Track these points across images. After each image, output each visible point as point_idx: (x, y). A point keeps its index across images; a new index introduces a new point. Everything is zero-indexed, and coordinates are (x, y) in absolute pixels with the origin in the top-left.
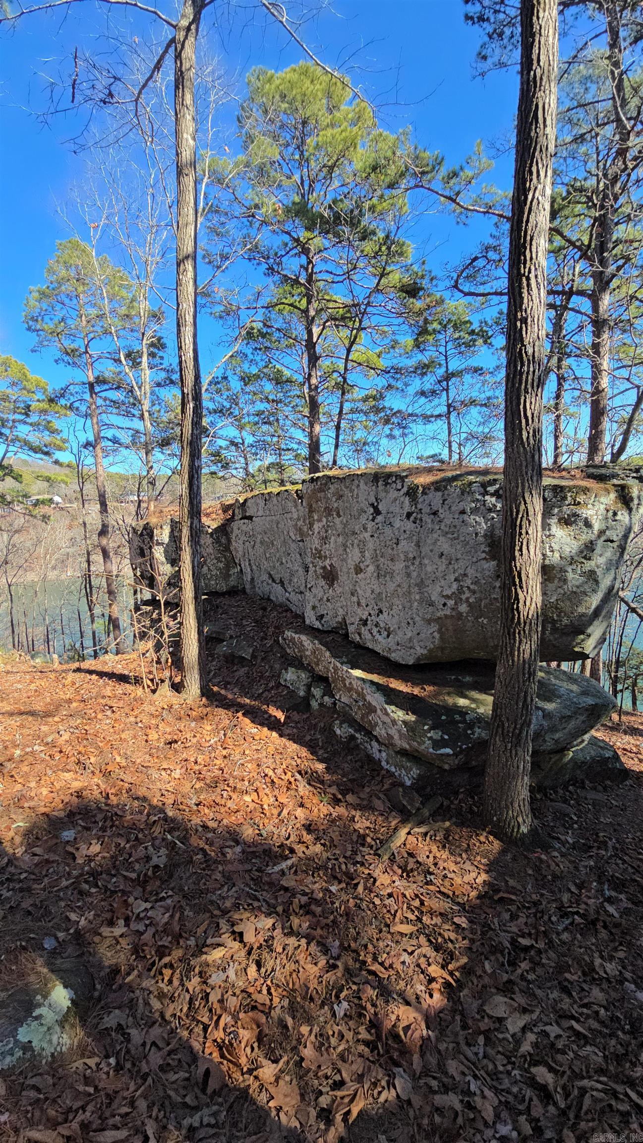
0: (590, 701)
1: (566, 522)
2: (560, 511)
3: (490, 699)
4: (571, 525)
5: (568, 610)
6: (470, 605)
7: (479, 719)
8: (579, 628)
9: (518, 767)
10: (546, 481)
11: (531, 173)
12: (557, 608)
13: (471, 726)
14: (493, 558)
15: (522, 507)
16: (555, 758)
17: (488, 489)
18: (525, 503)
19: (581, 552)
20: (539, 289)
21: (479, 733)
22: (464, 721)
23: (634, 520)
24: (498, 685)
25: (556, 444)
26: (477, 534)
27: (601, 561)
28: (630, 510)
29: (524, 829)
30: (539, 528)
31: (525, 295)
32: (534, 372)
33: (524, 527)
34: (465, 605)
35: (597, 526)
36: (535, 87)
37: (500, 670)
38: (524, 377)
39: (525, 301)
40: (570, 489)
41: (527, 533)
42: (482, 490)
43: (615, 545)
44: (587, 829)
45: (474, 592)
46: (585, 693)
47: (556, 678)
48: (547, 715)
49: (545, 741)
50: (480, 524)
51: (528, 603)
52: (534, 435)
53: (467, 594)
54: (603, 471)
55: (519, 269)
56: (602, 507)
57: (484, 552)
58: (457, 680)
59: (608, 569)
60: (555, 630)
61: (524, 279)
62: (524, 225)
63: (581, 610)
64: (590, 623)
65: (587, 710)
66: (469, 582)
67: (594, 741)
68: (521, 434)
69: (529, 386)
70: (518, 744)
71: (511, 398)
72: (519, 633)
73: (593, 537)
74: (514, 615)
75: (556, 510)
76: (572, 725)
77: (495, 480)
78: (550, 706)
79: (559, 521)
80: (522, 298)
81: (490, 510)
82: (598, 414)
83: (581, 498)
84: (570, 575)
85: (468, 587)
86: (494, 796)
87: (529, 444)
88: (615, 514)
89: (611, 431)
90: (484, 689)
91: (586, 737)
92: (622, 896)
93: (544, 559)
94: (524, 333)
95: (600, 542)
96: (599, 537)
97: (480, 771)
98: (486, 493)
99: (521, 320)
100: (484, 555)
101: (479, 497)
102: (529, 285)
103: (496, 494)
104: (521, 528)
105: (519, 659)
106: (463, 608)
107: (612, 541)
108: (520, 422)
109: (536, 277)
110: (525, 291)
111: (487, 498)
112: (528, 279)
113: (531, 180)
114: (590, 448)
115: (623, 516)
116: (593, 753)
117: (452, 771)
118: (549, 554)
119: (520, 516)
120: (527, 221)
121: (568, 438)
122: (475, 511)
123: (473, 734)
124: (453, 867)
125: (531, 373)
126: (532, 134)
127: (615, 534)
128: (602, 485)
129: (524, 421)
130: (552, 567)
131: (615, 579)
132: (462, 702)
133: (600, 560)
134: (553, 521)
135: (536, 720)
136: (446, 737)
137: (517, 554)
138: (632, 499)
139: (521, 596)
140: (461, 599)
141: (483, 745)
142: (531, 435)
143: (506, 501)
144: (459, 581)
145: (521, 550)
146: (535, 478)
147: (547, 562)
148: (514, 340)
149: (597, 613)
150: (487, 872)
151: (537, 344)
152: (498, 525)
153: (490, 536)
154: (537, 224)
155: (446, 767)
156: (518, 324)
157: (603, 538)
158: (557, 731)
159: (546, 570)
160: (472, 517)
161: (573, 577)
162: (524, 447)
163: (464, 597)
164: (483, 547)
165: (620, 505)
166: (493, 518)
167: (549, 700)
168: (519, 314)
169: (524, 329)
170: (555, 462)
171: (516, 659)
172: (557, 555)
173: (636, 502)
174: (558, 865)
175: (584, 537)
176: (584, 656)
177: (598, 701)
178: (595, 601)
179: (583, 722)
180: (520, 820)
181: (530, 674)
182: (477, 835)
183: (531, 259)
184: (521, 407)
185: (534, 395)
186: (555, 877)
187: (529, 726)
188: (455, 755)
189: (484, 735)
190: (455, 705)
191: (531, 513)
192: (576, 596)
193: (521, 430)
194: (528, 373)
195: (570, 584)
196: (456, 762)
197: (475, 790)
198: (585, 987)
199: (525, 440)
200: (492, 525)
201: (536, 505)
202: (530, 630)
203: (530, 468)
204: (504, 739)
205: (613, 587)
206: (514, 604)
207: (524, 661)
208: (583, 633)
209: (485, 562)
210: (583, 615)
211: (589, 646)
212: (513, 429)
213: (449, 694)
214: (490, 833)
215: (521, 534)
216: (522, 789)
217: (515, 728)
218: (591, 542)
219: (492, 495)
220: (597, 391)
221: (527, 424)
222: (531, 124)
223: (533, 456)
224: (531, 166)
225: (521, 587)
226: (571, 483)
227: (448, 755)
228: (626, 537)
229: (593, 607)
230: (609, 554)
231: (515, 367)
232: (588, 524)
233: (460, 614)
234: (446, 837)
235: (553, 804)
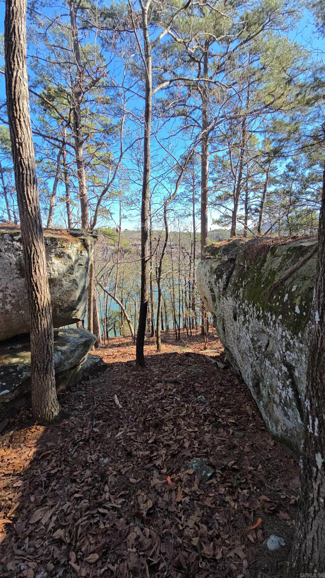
0: (83, 340)
1: (59, 256)
2: (56, 251)
3: (29, 354)
4: (61, 257)
5: (66, 299)
6: (12, 305)
7: (25, 367)
8: (73, 308)
9: (48, 385)
10: (46, 235)
11: (14, 61)
12: (60, 299)
13: (20, 372)
14: (23, 276)
15: (33, 248)
16: (72, 372)
17: (14, 238)
18: (35, 246)
19: (68, 271)
20: (27, 129)
21: (25, 374)
22: (16, 371)
23: (90, 255)
24: (32, 346)
25: (69, 218)
26: (10, 264)
27: (78, 274)
28: (88, 251)
29: (56, 414)
30: (45, 260)
31: (19, 129)
32: (30, 175)
33: (35, 259)
34: (9, 305)
35: (74, 258)
36: (13, 16)
37: (32, 337)
38: (25, 176)
39: (20, 133)
40: (59, 240)
41: (38, 262)
42: (11, 238)
43: (83, 266)
44: (89, 398)
45: (14, 297)
46: (81, 337)
47: (69, 333)
48: (63, 353)
49: (64, 366)
50: (12, 258)
51: (43, 299)
52: (35, 210)
53: (10, 299)
54: (77, 232)
55: (13, 113)
56: (75, 249)
57: (16, 273)
58: (12, 348)
59: (81, 278)
60: (61, 310)
61: (17, 121)
62: (13, 88)
63: (72, 299)
64: (77, 304)
65: (82, 344)
66: (9, 291)
67: (91, 357)
68: (27, 209)
69: (28, 182)
70: (47, 372)
71: (19, 187)
72: (40, 315)
73: (73, 263)
74: (36, 306)
75: (53, 250)
76: (76, 354)
77: (18, 233)
78: (64, 348)
79: (56, 255)
80: (17, 131)
81: (17, 250)
83: (65, 244)
84: (64, 283)
85: (10, 295)
86: (37, 404)
87: (32, 214)
88: (81, 252)
90: (27, 349)
91: (86, 356)
92: (101, 421)
93: (50, 275)
94: (21, 151)
95: (76, 266)
96: (75, 263)
97: (28, 396)
98: (13, 240)
99: (19, 143)
100: (17, 275)
101: (10, 242)
102: (20, 125)
103: (19, 240)
104: (34, 259)
105: (41, 329)
106: (8, 307)
107: (82, 265)
108: (26, 202)
109: (24, 121)
110: (19, 127)
111: (14, 243)
112: (20, 121)
113: (14, 65)
115: (85, 253)
116: (91, 362)
117: (12, 401)
118: (52, 272)
119: (33, 253)
120: (15, 87)
122: (7, 250)
123: (22, 376)
124: (14, 455)
125: (28, 175)
126: (13, 39)
127: (83, 262)
128: (74, 238)
129: (28, 201)
130: (55, 279)
131: (85, 282)
132: (14, 360)
133: (77, 274)
134: (53, 256)
135: (56, 358)
136: (4, 384)
137: (33, 273)
138: (88, 246)
139: (39, 296)
140: (6, 302)
141: (28, 380)
142: (33, 209)
143: (24, 244)
144: (3, 292)
145: (35, 271)
146: (38, 233)
147: (52, 277)
148: (16, 154)
149: (80, 299)
150: (36, 447)
151: (30, 159)
152: (22, 258)
153: (19, 264)
154: (21, 91)
155: (8, 401)
156: (17, 145)
157: (77, 264)
158: (70, 359)
159: (52, 282)
160: (6, 254)
161: (66, 283)
162: (30, 215)
163: (8, 300)
164: (15, 271)
165: (83, 248)
166: (19, 254)
167: (64, 345)
168: (17, 139)
169: (21, 149)
171: (40, 329)
172: (57, 273)
173: (90, 247)
174: (73, 423)
175: (68, 263)
176: (77, 320)
177: (87, 339)
178: (77, 293)
179: (82, 350)
180: (53, 410)
181: (48, 335)
182: (30, 429)
183: (20, 110)
184: (26, 193)
185: (32, 188)
186: (72, 429)
187: (51, 361)
188: (12, 392)
189: (29, 374)
190: (10, 363)
191: (38, 251)
192: (69, 292)
193: (27, 206)
194: (27, 175)
195: (65, 287)
196: (14, 395)
197: (29, 406)
198: (83, 473)
199: (30, 212)
200: (20, 258)
201: (41, 247)
202: (46, 313)
203: (35, 227)
204: (39, 372)
205: (85, 286)
206: (35, 300)
207: (44, 329)
208: (75, 309)
209: (18, 279)
210: (73, 301)
211: (79, 315)
212: (22, 205)
213: (6, 358)
214: (38, 425)
215: (34, 263)
216: (53, 394)
217: (44, 365)
218: (72, 266)
219: (17, 241)
221: (30, 203)
222: (12, 34)
223: (36, 221)
224: (13, 57)
225: (38, 291)
226: (60, 237)
227: (7, 394)
228: (87, 263)
229: (78, 296)
230: (81, 271)
231: (19, 170)
232: (69, 257)
233: (7, 311)
234: (10, 441)
235: (74, 393)
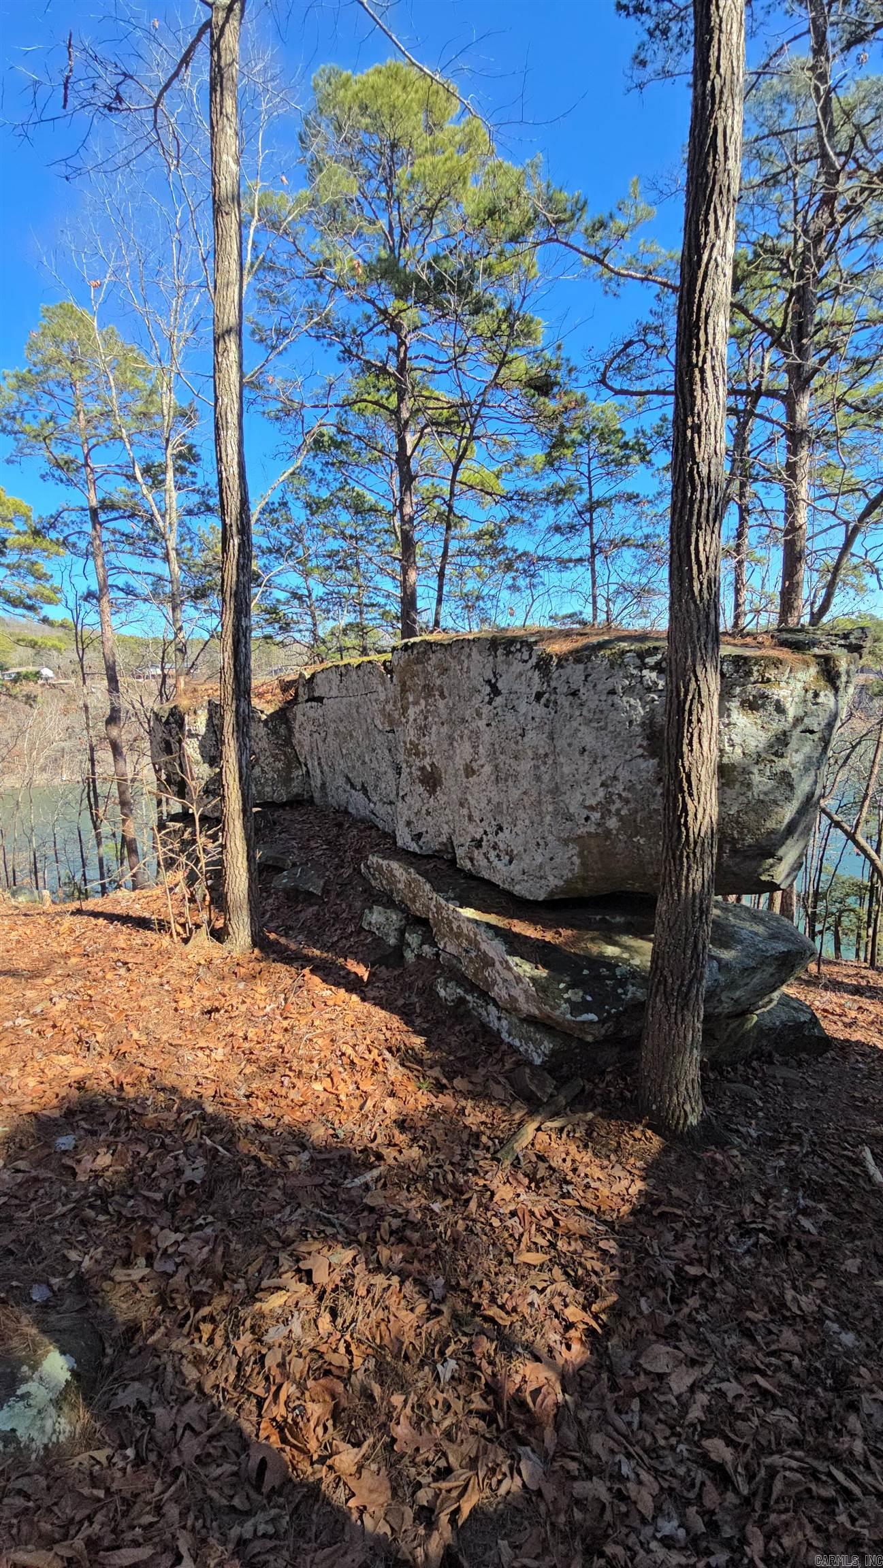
0: (782, 947)
1: (751, 705)
2: (743, 691)
3: (648, 946)
4: (757, 710)
5: (753, 825)
6: (621, 819)
7: (634, 974)
8: (768, 850)
9: (685, 1037)
10: (725, 650)
11: (707, 223)
12: (738, 823)
13: (622, 983)
14: (653, 755)
15: (693, 685)
16: (734, 1024)
17: (647, 660)
18: (697, 680)
19: (771, 746)
20: (717, 386)
21: (633, 992)
22: (613, 976)
23: (841, 704)
24: (659, 927)
25: (737, 600)
26: (631, 722)
27: (798, 758)
28: (836, 689)
29: (693, 1120)
30: (716, 715)
31: (698, 393)
32: (709, 500)
33: (695, 713)
34: (614, 819)
35: (792, 711)
36: (713, 104)
37: (661, 906)
38: (696, 506)
39: (698, 402)
40: (757, 661)
41: (699, 721)
42: (638, 662)
43: (816, 737)
44: (776, 1119)
45: (627, 801)
46: (774, 937)
47: (736, 916)
48: (724, 966)
49: (720, 1001)
50: (635, 709)
51: (700, 816)
52: (709, 587)
53: (618, 804)
54: (801, 637)
55: (690, 358)
56: (800, 685)
57: (640, 746)
58: (603, 920)
59: (807, 770)
60: (735, 852)
61: (697, 371)
62: (697, 295)
63: (770, 824)
64: (782, 843)
65: (777, 959)
66: (619, 787)
67: (786, 1001)
68: (691, 586)
69: (702, 520)
70: (685, 1006)
71: (678, 535)
72: (688, 857)
73: (787, 726)
74: (680, 832)
75: (738, 690)
76: (757, 979)
77: (656, 649)
78: (727, 955)
79: (742, 704)
80: (693, 397)
81: (649, 689)
82: (793, 559)
83: (771, 674)
84: (756, 778)
85: (620, 795)
86: (653, 1076)
87: (702, 598)
88: (816, 695)
89: (810, 583)
90: (641, 933)
91: (776, 995)
92: (821, 1206)
93: (721, 756)
94: (696, 446)
95: (796, 733)
96: (794, 726)
97: (635, 1043)
98: (643, 666)
99: (692, 428)
100: (640, 751)
101: (635, 672)
102: (703, 380)
103: (657, 667)
104: (690, 714)
105: (687, 893)
106: (612, 823)
107: (812, 732)
108: (691, 569)
109: (713, 368)
110: (698, 387)
111: (645, 672)
112: (702, 371)
113: (707, 234)
114: (783, 605)
115: (826, 698)
116: (784, 1017)
117: (597, 1043)
118: (728, 749)
119: (690, 697)
120: (702, 291)
121: (753, 591)
122: (629, 690)
123: (625, 993)
124: (598, 1173)
125: (705, 501)
126: (709, 169)
127: (816, 723)
128: (799, 656)
129: (695, 568)
130: (733, 767)
131: (816, 782)
132: (611, 951)
133: (795, 758)
134: (734, 704)
135: (709, 973)
136: (589, 998)
137: (685, 749)
138: (838, 675)
139: (690, 807)
140: (609, 811)
141: (639, 1007)
142: (705, 586)
143: (671, 676)
144: (607, 786)
145: (690, 744)
146: (710, 646)
147: (725, 760)
148: (683, 455)
149: (791, 829)
150: (644, 1179)
151: (713, 461)
152: (661, 710)
153: (649, 724)
154: (714, 294)
155: (589, 1039)
156: (689, 433)
157: (800, 728)
158: (737, 988)
159: (725, 772)
160: (625, 699)
161: (761, 781)
162: (695, 602)
163: (613, 808)
164: (639, 740)
165: (822, 683)
166: (653, 700)
167: (726, 946)
168: (690, 420)
169: (696, 440)
170: (736, 625)
171: (683, 892)
172: (738, 750)
173: (844, 678)
174: (737, 1167)
175: (775, 726)
176: (772, 887)
177: (791, 946)
178: (788, 812)
179: (772, 975)
180: (688, 1108)
181: (702, 912)
182: (630, 1129)
183: (707, 343)
184: (692, 548)
185: (709, 532)
186: (735, 1184)
187: (700, 982)
188: (602, 1022)
189: (640, 994)
190: (601, 955)
191: (704, 693)
192: (764, 807)
193: (691, 579)
194: (701, 501)
195: (756, 791)
196: (603, 1031)
197: (628, 1068)
198: (775, 1329)
199: (697, 593)
200: (652, 710)
201: (711, 683)
202: (702, 853)
203: (703, 633)
204: (666, 999)
205: (813, 794)
206: (680, 817)
207: (694, 893)
208: (772, 856)
209: (641, 760)
210: (773, 832)
211: (780, 873)
212: (680, 579)
213: (593, 940)
214: (648, 1126)
215: (690, 722)
216: (690, 1067)
217: (682, 985)
218: (784, 733)
219: (652, 669)
220: (793, 529)
221: (700, 571)
222: (708, 154)
223: (708, 616)
224: (707, 214)
225: (691, 795)
226: (758, 653)
227: (591, 1022)
228: (830, 726)
229: (786, 821)
230: (807, 749)
231: (684, 492)
232: (780, 709)
233: (608, 832)
234: (589, 1134)
235: (732, 1085)
